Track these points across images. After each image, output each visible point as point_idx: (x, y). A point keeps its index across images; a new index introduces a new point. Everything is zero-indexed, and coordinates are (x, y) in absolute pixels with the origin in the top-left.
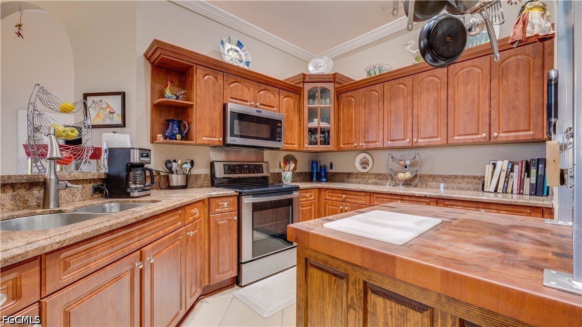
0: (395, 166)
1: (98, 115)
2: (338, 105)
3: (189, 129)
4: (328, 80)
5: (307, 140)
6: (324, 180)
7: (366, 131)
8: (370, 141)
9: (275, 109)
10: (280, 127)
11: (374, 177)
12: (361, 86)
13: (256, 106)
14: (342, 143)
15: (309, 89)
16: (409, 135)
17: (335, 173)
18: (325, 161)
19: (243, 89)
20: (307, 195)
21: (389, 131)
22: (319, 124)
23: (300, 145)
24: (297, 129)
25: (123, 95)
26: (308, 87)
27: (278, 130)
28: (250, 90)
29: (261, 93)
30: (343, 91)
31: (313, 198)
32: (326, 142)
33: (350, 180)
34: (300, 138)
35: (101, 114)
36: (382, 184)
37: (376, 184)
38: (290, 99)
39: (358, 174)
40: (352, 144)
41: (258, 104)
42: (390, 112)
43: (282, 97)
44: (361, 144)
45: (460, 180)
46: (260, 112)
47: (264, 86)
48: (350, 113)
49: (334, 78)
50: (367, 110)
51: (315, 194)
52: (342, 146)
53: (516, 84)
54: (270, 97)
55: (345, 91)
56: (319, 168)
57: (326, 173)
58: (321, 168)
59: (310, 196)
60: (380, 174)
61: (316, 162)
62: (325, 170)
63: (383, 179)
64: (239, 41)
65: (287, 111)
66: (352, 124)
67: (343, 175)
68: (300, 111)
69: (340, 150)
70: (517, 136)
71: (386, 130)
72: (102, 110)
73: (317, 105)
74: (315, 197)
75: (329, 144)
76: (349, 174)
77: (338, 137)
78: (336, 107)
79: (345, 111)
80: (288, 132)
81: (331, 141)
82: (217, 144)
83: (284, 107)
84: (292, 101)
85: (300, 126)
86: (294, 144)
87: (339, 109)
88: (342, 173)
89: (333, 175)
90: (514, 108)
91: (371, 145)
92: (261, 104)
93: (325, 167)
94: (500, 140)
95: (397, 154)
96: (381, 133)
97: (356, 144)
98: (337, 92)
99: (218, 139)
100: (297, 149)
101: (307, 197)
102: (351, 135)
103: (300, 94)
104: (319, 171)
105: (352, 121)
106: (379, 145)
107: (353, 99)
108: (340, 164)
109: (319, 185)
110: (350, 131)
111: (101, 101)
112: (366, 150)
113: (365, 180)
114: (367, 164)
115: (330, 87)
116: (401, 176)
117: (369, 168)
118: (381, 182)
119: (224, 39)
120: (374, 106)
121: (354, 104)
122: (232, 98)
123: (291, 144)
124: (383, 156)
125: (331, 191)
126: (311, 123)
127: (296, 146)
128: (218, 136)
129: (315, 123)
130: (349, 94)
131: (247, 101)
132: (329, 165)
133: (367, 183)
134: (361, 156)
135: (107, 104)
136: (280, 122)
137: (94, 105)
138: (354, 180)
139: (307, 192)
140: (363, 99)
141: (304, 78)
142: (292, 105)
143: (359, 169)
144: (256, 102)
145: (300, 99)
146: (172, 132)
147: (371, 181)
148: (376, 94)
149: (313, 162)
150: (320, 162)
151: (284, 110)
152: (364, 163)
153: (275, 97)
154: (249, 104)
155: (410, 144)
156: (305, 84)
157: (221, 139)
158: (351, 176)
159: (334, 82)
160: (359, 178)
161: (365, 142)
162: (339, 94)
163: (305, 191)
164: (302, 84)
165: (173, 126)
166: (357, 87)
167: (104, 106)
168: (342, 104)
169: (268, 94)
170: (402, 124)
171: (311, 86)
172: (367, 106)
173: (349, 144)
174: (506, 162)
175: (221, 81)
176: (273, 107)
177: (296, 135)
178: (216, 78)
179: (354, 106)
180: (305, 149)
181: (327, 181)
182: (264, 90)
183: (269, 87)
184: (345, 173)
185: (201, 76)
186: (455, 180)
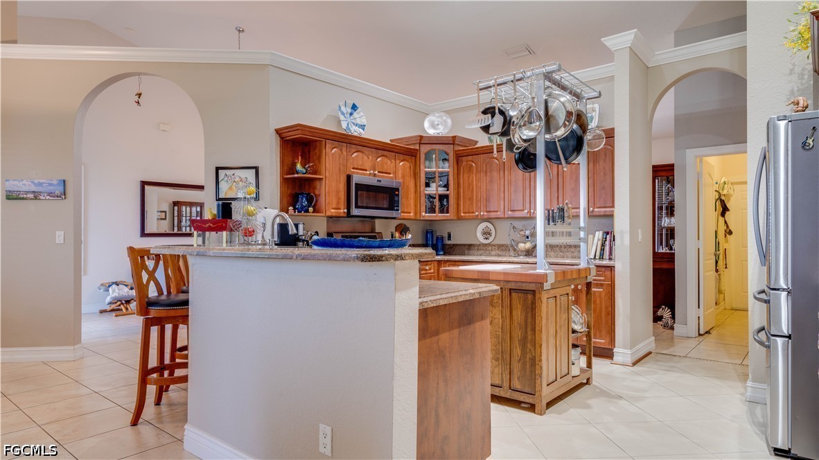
0: (517, 236)
1: (230, 188)
2: (458, 169)
3: (317, 201)
4: (447, 142)
5: (423, 208)
6: (442, 253)
7: (488, 200)
8: (492, 210)
9: (392, 175)
10: (398, 195)
11: (497, 248)
12: (482, 152)
13: (375, 175)
14: (462, 211)
15: (426, 151)
16: (528, 206)
17: (454, 245)
18: (442, 231)
19: (363, 157)
20: (427, 268)
21: (510, 201)
22: (437, 190)
23: (416, 213)
24: (412, 195)
25: (256, 169)
26: (424, 149)
27: (396, 198)
28: (369, 158)
29: (379, 160)
30: (463, 155)
31: (432, 271)
32: (444, 209)
33: (471, 252)
34: (416, 206)
35: (234, 187)
36: (505, 256)
37: (499, 255)
38: (406, 163)
39: (479, 245)
40: (473, 212)
41: (376, 172)
42: (510, 182)
43: (398, 161)
44: (482, 213)
45: (573, 250)
46: (380, 181)
47: (381, 152)
48: (470, 180)
49: (454, 141)
50: (488, 177)
51: (434, 267)
52: (462, 214)
53: (604, 168)
54: (386, 163)
55: (465, 154)
56: (435, 239)
57: (444, 246)
58: (437, 238)
59: (430, 269)
60: (503, 245)
61: (432, 232)
62: (443, 241)
63: (506, 250)
64: (354, 104)
65: (403, 177)
66: (473, 190)
67: (463, 247)
68: (416, 175)
69: (459, 218)
70: (605, 211)
71: (506, 200)
72: (234, 184)
73: (434, 169)
74: (434, 270)
75: (447, 212)
76: (470, 246)
77: (458, 205)
78: (456, 171)
79: (466, 176)
80: (404, 200)
81: (451, 209)
82: (342, 215)
83: (400, 172)
84: (408, 164)
85: (416, 191)
86: (410, 213)
87: (458, 174)
88: (462, 245)
89: (451, 247)
90: (604, 188)
91: (493, 215)
92: (379, 172)
93: (442, 238)
94: (594, 214)
95: (518, 224)
96: (502, 203)
97: (477, 213)
98: (456, 154)
99: (343, 211)
100: (413, 218)
101: (427, 270)
102: (472, 204)
103: (415, 157)
104: (435, 242)
105: (473, 188)
106: (500, 214)
107: (474, 165)
108: (460, 235)
109: (439, 258)
110: (471, 199)
111: (233, 175)
112: (488, 220)
113: (487, 252)
114: (490, 234)
115: (449, 149)
116: (521, 246)
117: (491, 239)
118: (504, 253)
119: (341, 104)
120: (495, 174)
121: (475, 170)
122: (354, 168)
123: (406, 213)
124: (504, 226)
125: (452, 263)
126: (428, 189)
127: (412, 214)
128: (342, 207)
129: (433, 189)
130: (470, 158)
131: (366, 170)
132: (446, 236)
133: (490, 255)
134: (483, 225)
135: (240, 178)
136: (397, 190)
137: (226, 179)
138: (476, 252)
139: (427, 265)
140: (484, 165)
141: (420, 140)
142: (408, 170)
143: (481, 239)
144: (375, 170)
145: (415, 162)
146: (302, 205)
147: (494, 253)
148: (497, 162)
149: (427, 232)
150: (436, 231)
151: (400, 175)
152: (487, 234)
153: (392, 162)
154: (368, 172)
155: (528, 215)
156: (421, 145)
157: (346, 210)
158: (472, 248)
159: (453, 144)
160: (481, 249)
161: (487, 212)
162: (459, 157)
163: (425, 263)
164: (418, 145)
165: (302, 199)
166: (477, 153)
167: (237, 179)
168: (462, 168)
169: (386, 160)
170: (522, 194)
171: (428, 148)
172: (488, 174)
173: (469, 213)
174: (601, 232)
175: (345, 153)
176: (390, 174)
177: (412, 202)
178: (341, 150)
179: (475, 172)
180: (421, 218)
181: (444, 254)
182: (382, 156)
183: (386, 153)
184: (465, 245)
185: (330, 150)
186: (569, 249)
